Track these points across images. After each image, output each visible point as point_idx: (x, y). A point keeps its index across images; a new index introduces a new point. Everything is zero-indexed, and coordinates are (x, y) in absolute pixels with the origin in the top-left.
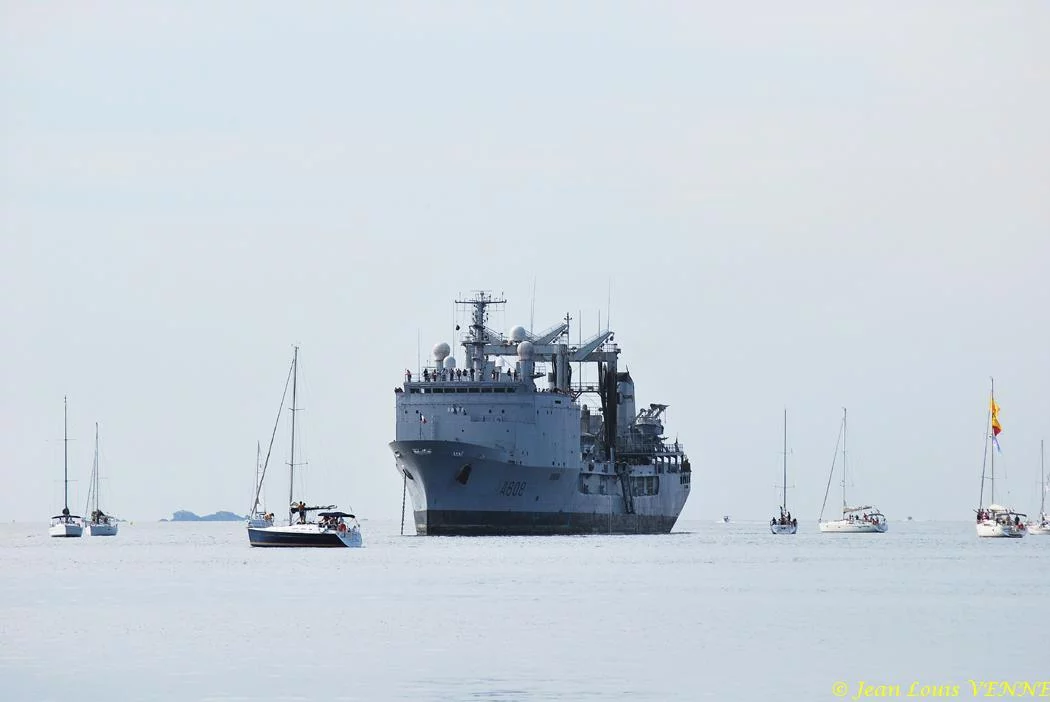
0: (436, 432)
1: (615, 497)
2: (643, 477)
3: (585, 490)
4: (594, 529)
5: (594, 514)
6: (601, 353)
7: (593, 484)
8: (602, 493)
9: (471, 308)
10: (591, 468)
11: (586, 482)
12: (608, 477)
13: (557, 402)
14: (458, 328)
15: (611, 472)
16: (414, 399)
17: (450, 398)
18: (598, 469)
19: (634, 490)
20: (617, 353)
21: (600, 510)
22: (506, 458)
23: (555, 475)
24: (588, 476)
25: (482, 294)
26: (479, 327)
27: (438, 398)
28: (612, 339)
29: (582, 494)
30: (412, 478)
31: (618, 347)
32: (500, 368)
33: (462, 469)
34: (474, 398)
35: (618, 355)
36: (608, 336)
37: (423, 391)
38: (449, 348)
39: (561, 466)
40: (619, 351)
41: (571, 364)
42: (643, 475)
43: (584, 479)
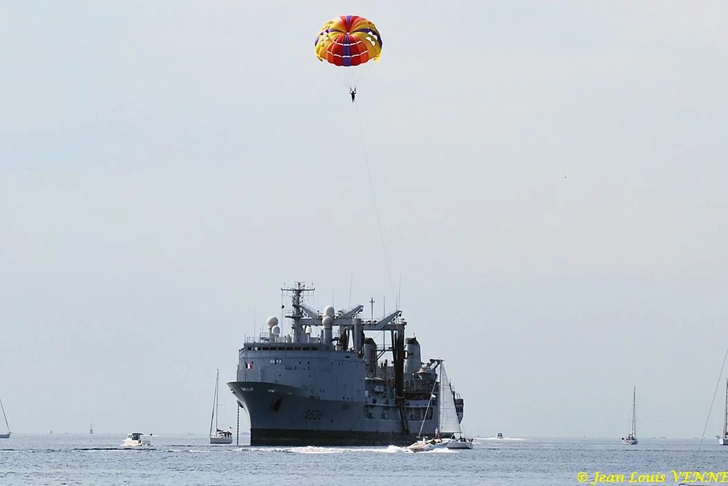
0: (263, 376)
1: (395, 421)
2: (420, 408)
3: (370, 416)
4: (377, 442)
5: (377, 432)
6: (392, 324)
7: (376, 412)
8: (384, 418)
9: (293, 294)
10: (375, 401)
11: (371, 411)
12: (389, 407)
13: (347, 357)
14: (283, 307)
15: (392, 403)
16: (250, 354)
17: (274, 353)
18: (381, 402)
19: (412, 416)
20: (404, 325)
21: (382, 430)
22: (308, 394)
23: (345, 406)
24: (372, 407)
25: (299, 285)
26: (297, 306)
27: (265, 354)
28: (400, 315)
29: (367, 419)
30: (242, 407)
31: (405, 321)
32: (309, 334)
33: (275, 401)
34: (290, 353)
35: (405, 326)
36: (397, 314)
37: (256, 349)
38: (277, 320)
39: (350, 400)
40: (406, 323)
41: (364, 332)
42: (419, 406)
43: (369, 408)
